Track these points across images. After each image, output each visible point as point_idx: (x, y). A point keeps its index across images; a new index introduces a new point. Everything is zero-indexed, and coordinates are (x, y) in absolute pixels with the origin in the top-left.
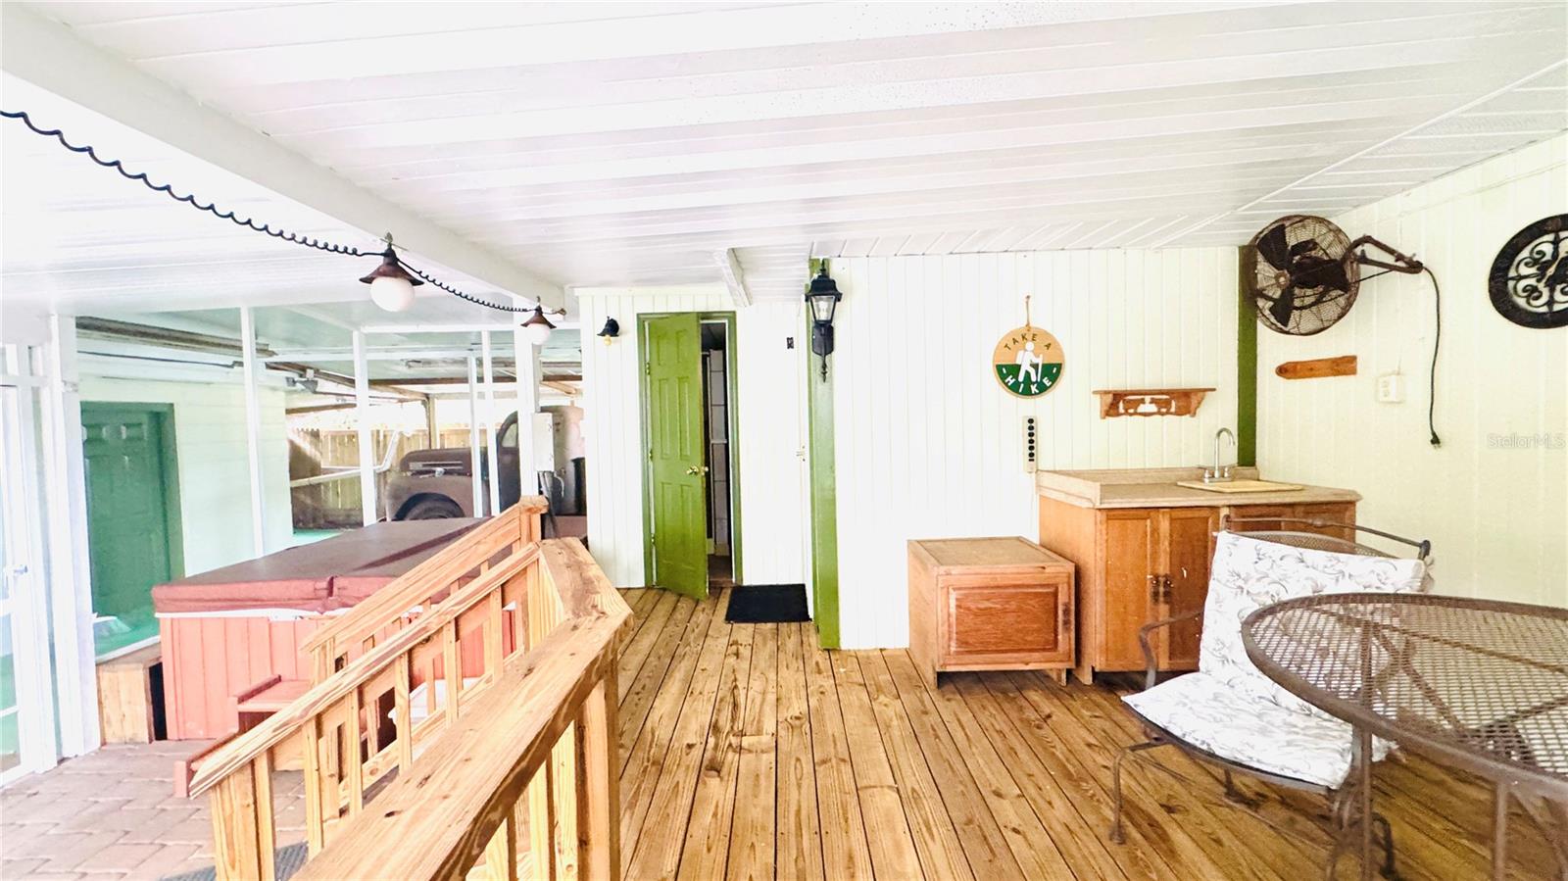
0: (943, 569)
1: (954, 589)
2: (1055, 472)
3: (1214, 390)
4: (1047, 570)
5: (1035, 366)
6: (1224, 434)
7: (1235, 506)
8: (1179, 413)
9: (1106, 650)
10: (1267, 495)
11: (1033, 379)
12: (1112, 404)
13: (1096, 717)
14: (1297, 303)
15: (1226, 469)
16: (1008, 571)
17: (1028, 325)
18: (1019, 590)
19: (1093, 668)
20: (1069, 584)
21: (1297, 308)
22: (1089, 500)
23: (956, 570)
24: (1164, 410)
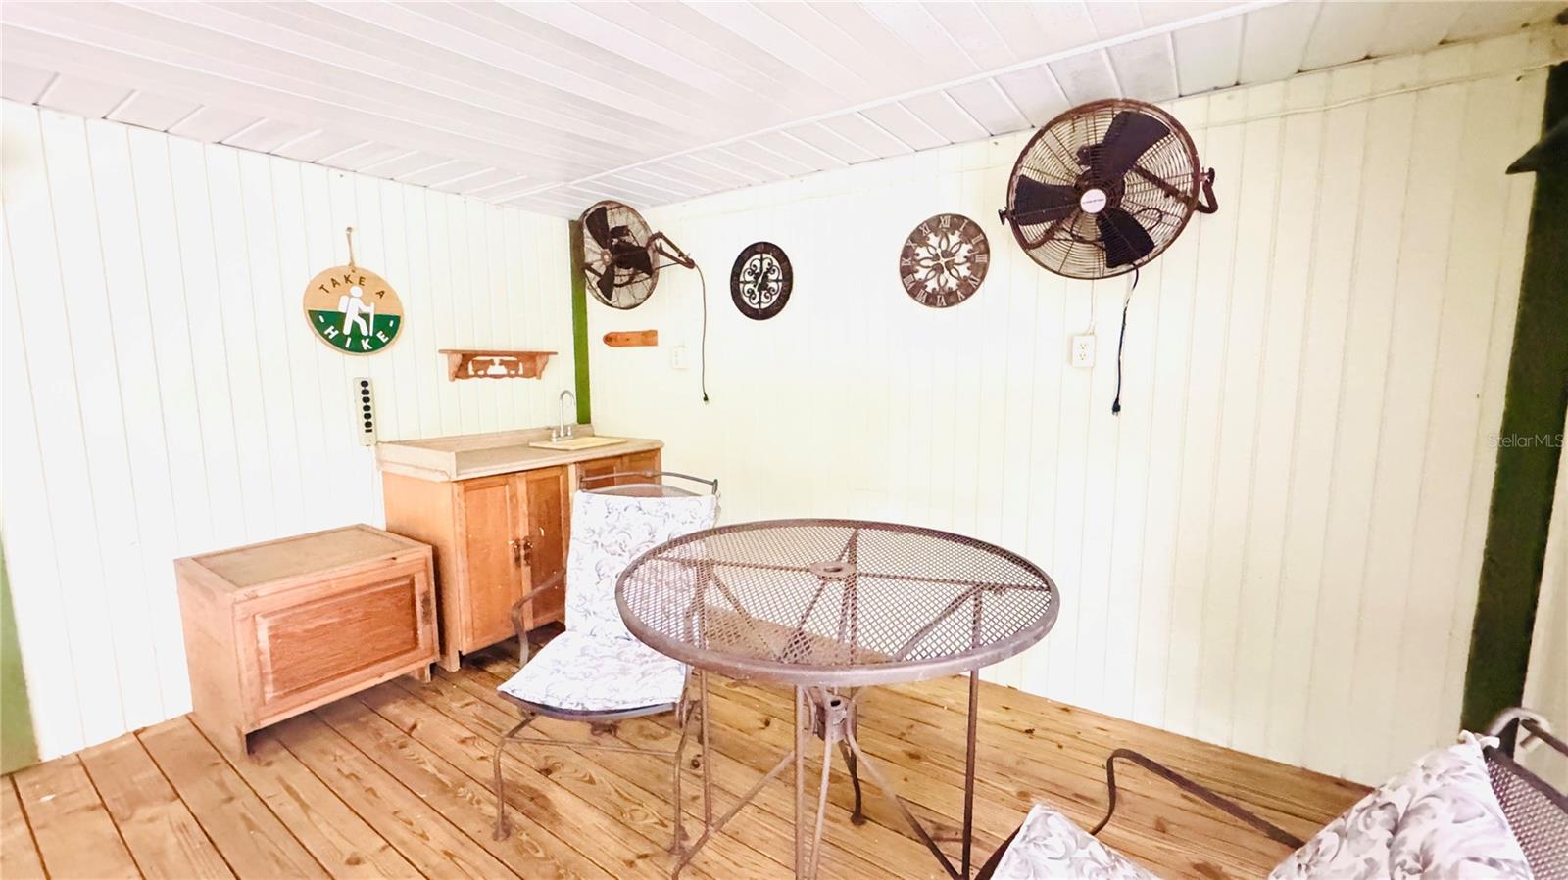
0: (240, 594)
1: (264, 616)
2: (400, 443)
3: (555, 354)
4: (398, 561)
5: (365, 316)
6: (566, 394)
7: (580, 462)
8: (525, 375)
9: (473, 630)
10: (603, 449)
11: (364, 332)
12: (461, 365)
13: (468, 705)
14: (617, 280)
15: (569, 428)
16: (347, 573)
17: (352, 264)
18: (363, 593)
19: (460, 652)
20: (427, 571)
21: (617, 286)
22: (443, 472)
23: (263, 590)
24: (513, 372)
